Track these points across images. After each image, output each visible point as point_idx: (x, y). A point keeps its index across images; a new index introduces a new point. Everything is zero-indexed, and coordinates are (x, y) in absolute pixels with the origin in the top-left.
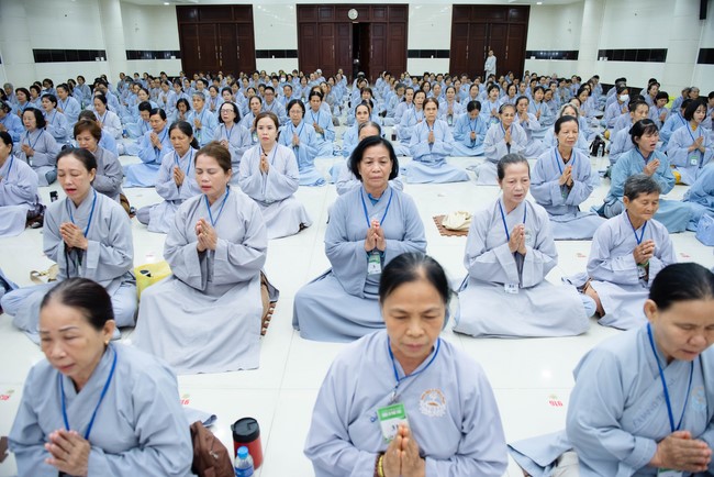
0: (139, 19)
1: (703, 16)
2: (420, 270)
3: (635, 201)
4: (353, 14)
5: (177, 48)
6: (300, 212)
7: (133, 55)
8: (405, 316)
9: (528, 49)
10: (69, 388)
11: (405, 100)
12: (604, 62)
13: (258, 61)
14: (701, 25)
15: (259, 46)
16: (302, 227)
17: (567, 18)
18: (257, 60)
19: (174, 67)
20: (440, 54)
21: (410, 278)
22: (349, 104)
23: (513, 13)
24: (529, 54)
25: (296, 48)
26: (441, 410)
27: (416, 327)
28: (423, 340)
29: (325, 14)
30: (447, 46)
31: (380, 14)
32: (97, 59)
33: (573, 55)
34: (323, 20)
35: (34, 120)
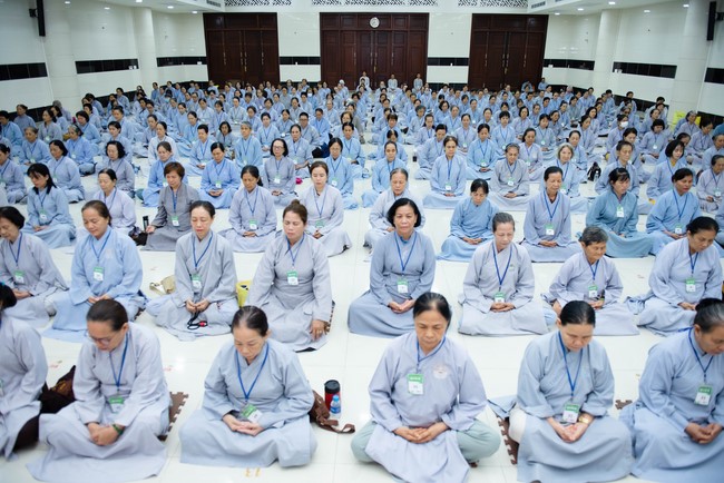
0: (168, 27)
1: (710, 37)
2: (434, 304)
3: (589, 247)
4: (375, 23)
5: (203, 53)
6: (344, 237)
7: (162, 62)
8: (425, 327)
9: (546, 57)
10: (243, 363)
11: (425, 125)
12: (619, 74)
13: (283, 68)
14: (708, 45)
15: (283, 53)
16: (345, 248)
17: (584, 29)
18: (281, 66)
19: (200, 73)
20: (459, 62)
21: (428, 308)
22: (373, 119)
23: (532, 22)
24: (548, 62)
25: (319, 55)
26: (445, 375)
27: (430, 333)
28: (434, 340)
29: (347, 22)
30: (466, 54)
31: (401, 22)
32: (130, 68)
33: (589, 65)
34: (345, 28)
35: (116, 152)
